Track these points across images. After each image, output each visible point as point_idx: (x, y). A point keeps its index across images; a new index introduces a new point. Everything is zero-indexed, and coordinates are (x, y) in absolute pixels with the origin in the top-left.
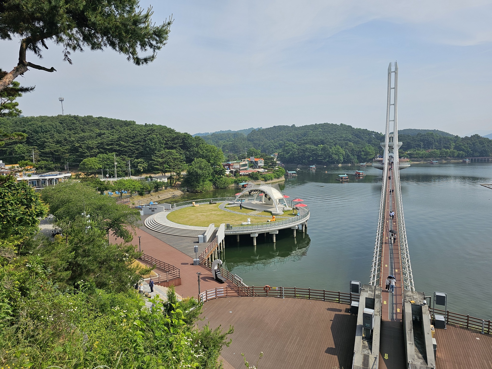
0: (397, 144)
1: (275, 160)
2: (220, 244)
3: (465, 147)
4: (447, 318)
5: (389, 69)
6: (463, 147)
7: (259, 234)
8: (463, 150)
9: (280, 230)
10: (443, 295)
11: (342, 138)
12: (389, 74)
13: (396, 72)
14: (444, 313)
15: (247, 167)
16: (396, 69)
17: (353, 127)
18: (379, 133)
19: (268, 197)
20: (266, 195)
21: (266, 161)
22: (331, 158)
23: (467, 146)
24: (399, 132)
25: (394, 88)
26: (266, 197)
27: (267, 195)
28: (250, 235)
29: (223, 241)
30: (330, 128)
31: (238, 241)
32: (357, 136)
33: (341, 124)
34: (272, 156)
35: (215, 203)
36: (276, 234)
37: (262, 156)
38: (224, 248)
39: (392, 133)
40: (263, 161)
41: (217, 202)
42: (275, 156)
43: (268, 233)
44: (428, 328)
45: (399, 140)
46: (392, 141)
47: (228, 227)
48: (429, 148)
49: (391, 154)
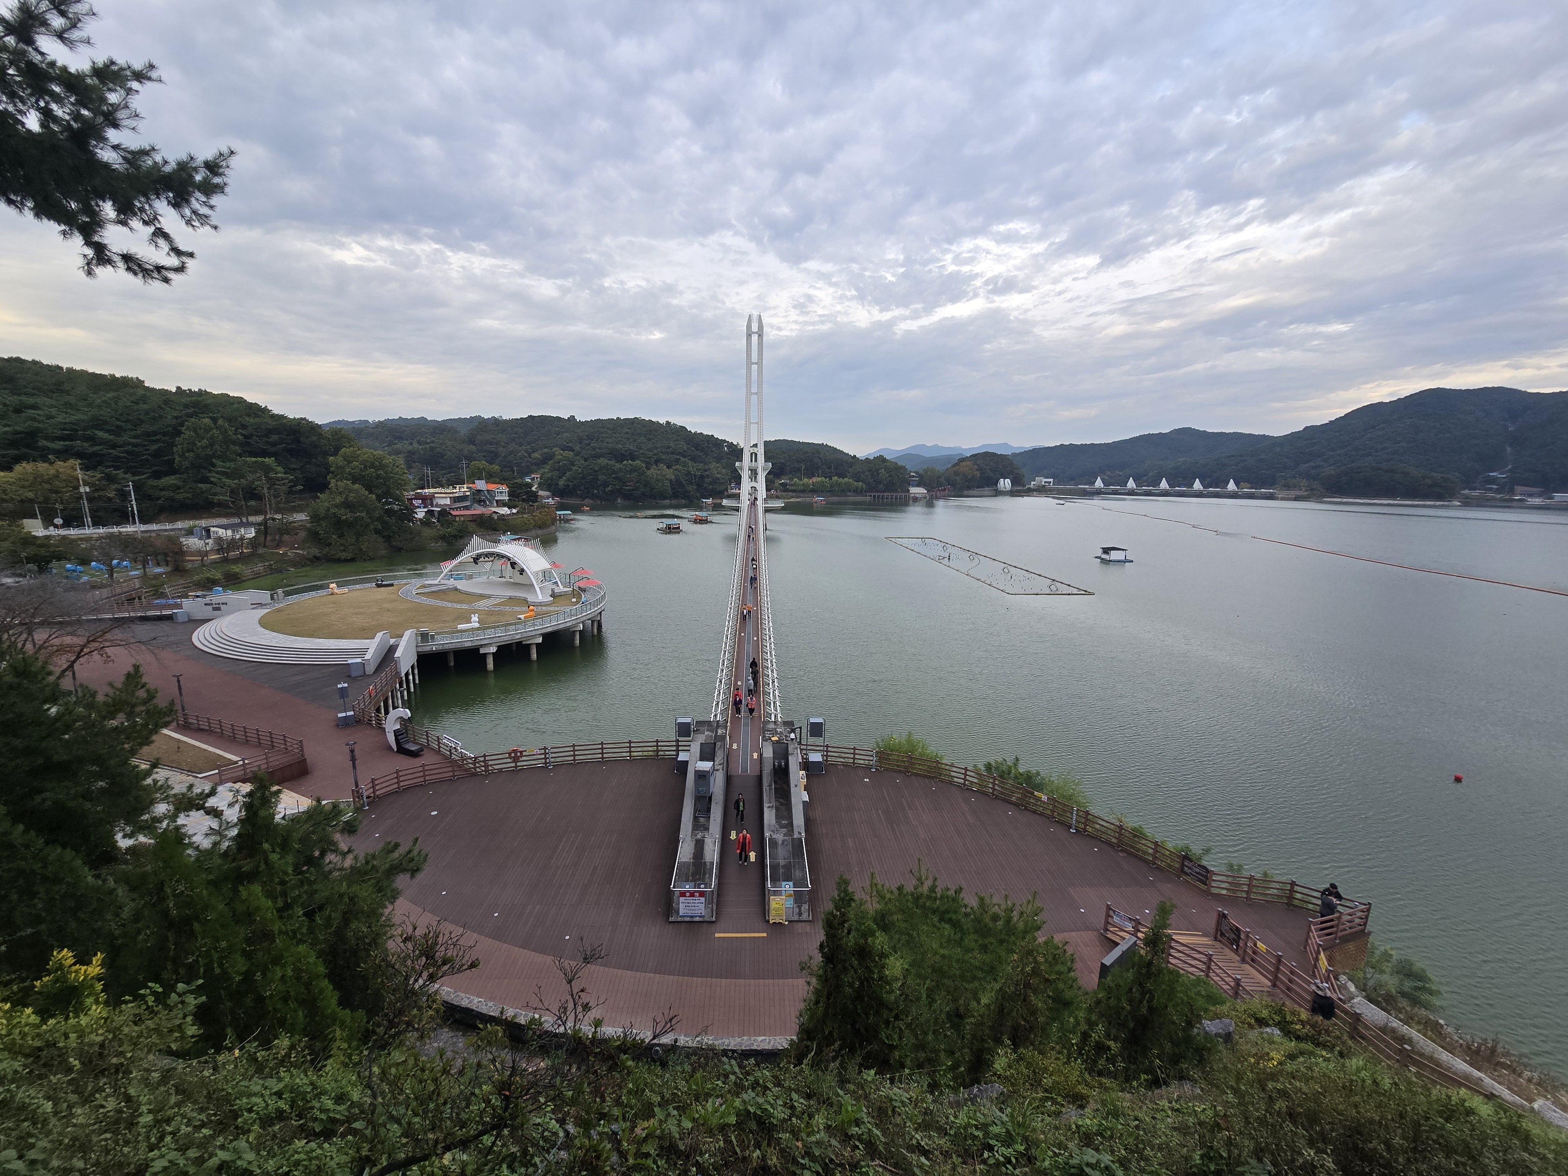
0: (762, 466)
1: (534, 489)
2: (407, 674)
3: (865, 475)
4: (827, 756)
5: (749, 326)
6: (863, 475)
7: (498, 647)
8: (863, 481)
9: (545, 636)
10: (820, 720)
11: (670, 450)
12: (749, 336)
13: (760, 334)
14: (822, 748)
15: (468, 503)
16: (761, 327)
18: (735, 443)
19: (517, 568)
20: (513, 564)
21: (514, 491)
23: (868, 473)
24: (766, 443)
25: (757, 363)
26: (513, 568)
27: (515, 563)
28: (478, 650)
29: (413, 667)
31: (452, 664)
32: (697, 447)
34: (528, 480)
35: (392, 585)
36: (537, 644)
37: (505, 480)
38: (417, 682)
39: (755, 446)
40: (504, 488)
41: (396, 582)
42: (533, 480)
43: (519, 644)
44: (798, 777)
45: (767, 460)
46: (756, 461)
47: (424, 636)
48: (813, 476)
49: (754, 484)
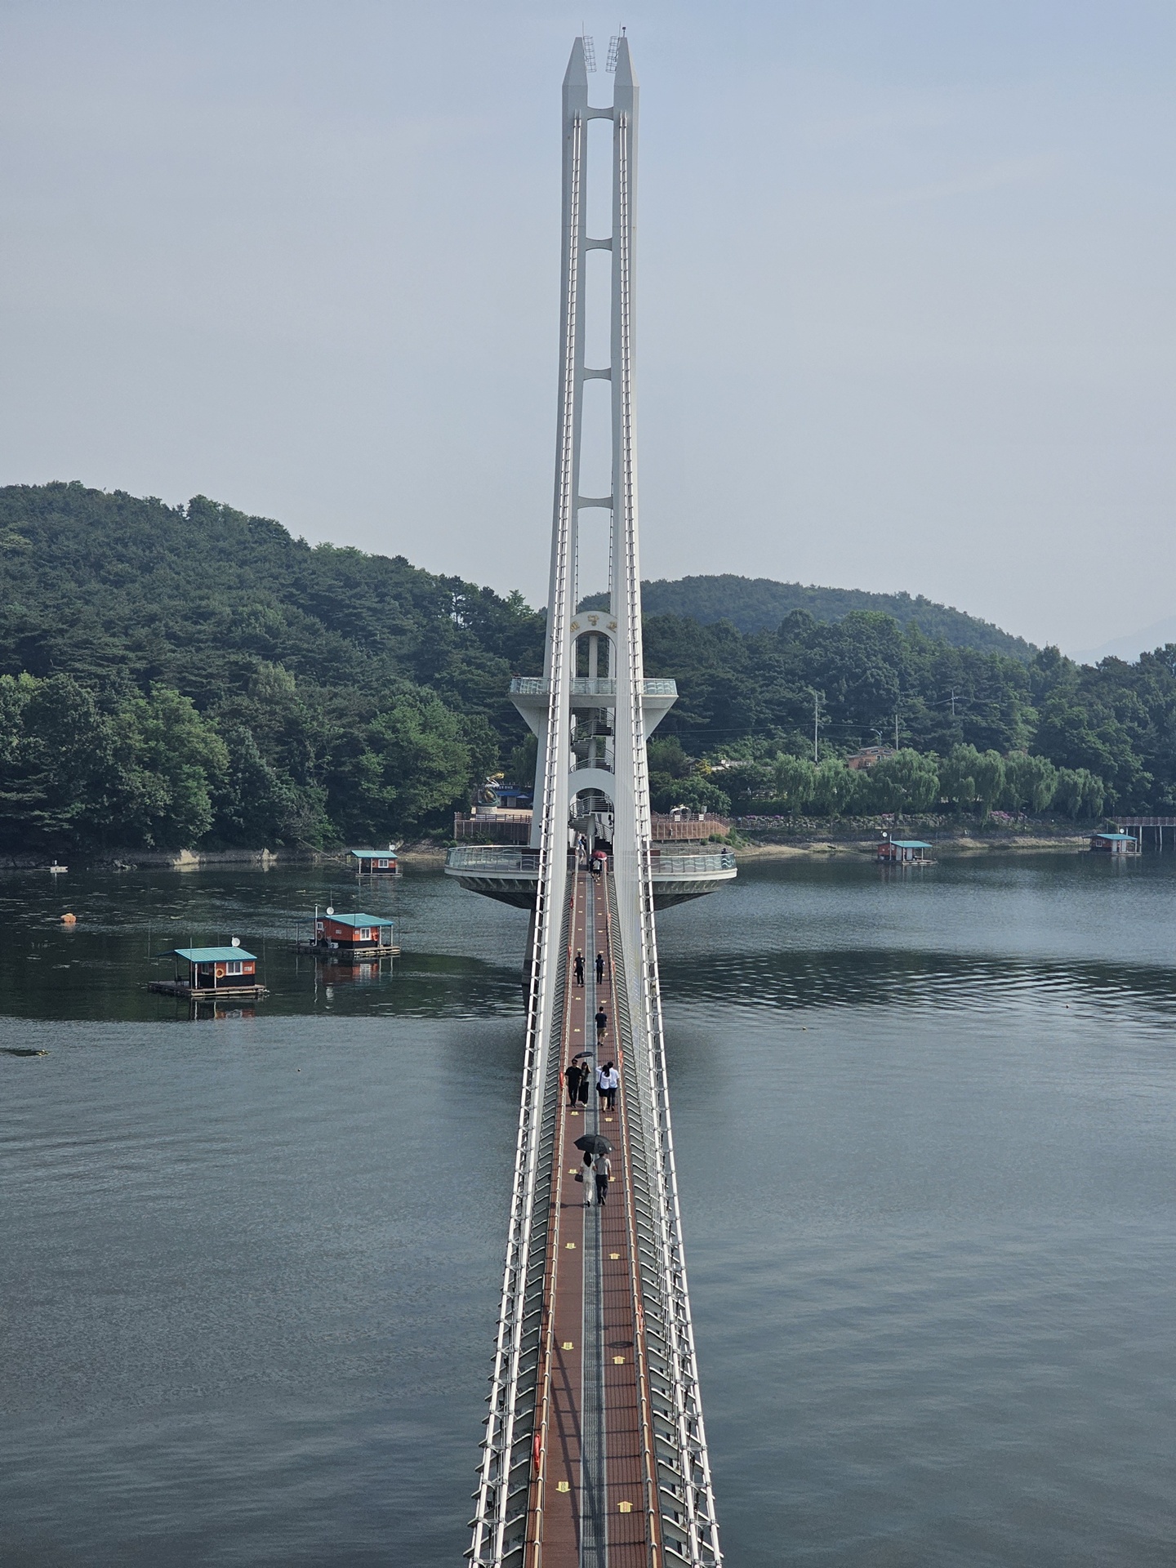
0: (637, 695)
3: (1104, 737)
5: (574, 89)
6: (1092, 738)
8: (1092, 762)
11: (207, 627)
12: (573, 123)
13: (620, 115)
16: (625, 91)
17: (295, 537)
18: (503, 594)
22: (113, 792)
23: (1117, 730)
24: (652, 594)
25: (608, 245)
30: (99, 534)
32: (327, 610)
33: (198, 504)
39: (600, 603)
45: (655, 665)
46: (603, 671)
48: (867, 739)
49: (593, 778)
